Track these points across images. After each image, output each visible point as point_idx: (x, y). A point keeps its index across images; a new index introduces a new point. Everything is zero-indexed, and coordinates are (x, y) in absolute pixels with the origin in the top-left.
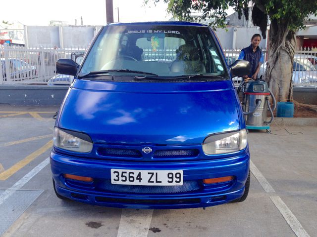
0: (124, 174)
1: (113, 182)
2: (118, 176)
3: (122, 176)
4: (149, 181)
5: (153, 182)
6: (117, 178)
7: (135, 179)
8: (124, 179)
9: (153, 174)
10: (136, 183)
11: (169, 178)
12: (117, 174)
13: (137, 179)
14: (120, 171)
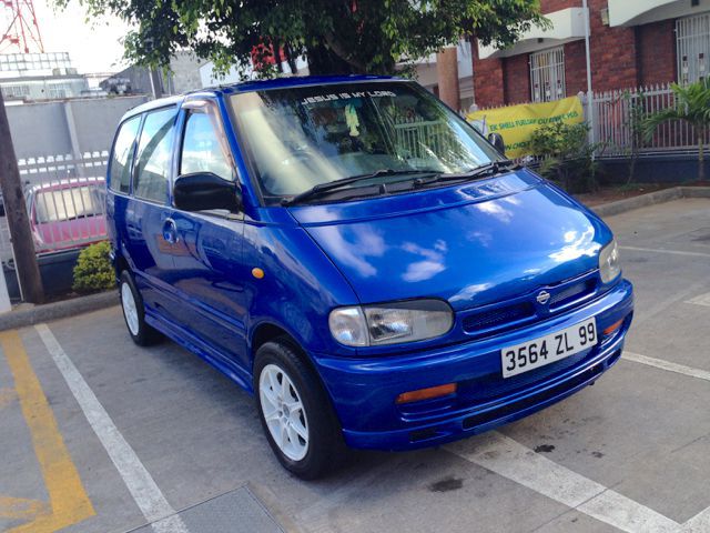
0: (523, 353)
1: (506, 374)
2: (513, 360)
3: (520, 357)
4: (558, 353)
5: (562, 352)
6: (511, 365)
7: (539, 354)
8: (522, 361)
9: (560, 337)
10: (542, 362)
11: (582, 336)
12: (511, 356)
13: (542, 354)
14: (515, 348)
